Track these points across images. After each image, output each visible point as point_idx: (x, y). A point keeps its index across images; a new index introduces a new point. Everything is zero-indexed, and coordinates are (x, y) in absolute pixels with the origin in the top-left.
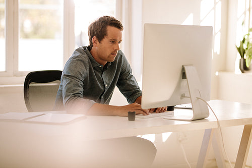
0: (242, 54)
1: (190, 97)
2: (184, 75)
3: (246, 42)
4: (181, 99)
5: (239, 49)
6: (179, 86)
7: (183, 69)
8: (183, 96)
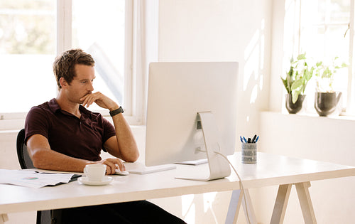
1: (206, 151)
2: (199, 125)
4: (196, 153)
5: (285, 82)
6: (191, 138)
7: (198, 117)
8: (198, 150)
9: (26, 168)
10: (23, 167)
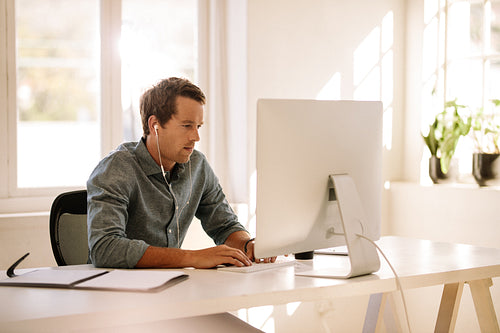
0: (434, 148)
1: (344, 234)
2: (332, 194)
3: (440, 126)
4: (327, 237)
5: (428, 140)
6: (323, 214)
7: (330, 182)
8: (330, 233)
9: (65, 265)
10: (61, 262)
